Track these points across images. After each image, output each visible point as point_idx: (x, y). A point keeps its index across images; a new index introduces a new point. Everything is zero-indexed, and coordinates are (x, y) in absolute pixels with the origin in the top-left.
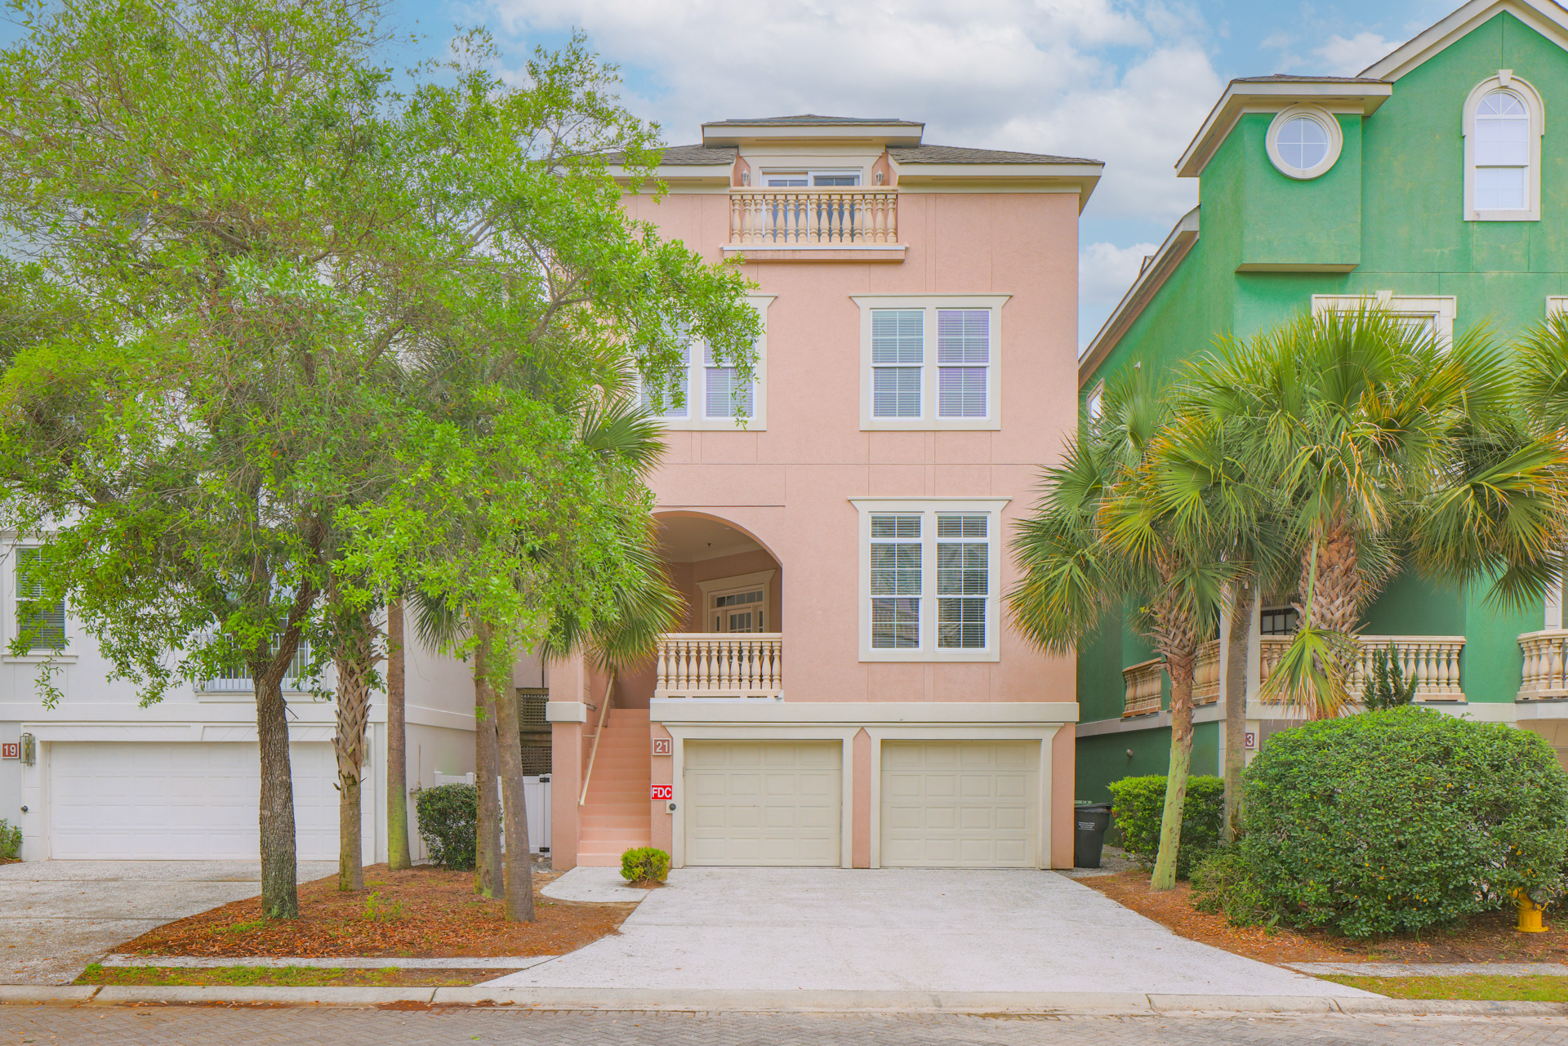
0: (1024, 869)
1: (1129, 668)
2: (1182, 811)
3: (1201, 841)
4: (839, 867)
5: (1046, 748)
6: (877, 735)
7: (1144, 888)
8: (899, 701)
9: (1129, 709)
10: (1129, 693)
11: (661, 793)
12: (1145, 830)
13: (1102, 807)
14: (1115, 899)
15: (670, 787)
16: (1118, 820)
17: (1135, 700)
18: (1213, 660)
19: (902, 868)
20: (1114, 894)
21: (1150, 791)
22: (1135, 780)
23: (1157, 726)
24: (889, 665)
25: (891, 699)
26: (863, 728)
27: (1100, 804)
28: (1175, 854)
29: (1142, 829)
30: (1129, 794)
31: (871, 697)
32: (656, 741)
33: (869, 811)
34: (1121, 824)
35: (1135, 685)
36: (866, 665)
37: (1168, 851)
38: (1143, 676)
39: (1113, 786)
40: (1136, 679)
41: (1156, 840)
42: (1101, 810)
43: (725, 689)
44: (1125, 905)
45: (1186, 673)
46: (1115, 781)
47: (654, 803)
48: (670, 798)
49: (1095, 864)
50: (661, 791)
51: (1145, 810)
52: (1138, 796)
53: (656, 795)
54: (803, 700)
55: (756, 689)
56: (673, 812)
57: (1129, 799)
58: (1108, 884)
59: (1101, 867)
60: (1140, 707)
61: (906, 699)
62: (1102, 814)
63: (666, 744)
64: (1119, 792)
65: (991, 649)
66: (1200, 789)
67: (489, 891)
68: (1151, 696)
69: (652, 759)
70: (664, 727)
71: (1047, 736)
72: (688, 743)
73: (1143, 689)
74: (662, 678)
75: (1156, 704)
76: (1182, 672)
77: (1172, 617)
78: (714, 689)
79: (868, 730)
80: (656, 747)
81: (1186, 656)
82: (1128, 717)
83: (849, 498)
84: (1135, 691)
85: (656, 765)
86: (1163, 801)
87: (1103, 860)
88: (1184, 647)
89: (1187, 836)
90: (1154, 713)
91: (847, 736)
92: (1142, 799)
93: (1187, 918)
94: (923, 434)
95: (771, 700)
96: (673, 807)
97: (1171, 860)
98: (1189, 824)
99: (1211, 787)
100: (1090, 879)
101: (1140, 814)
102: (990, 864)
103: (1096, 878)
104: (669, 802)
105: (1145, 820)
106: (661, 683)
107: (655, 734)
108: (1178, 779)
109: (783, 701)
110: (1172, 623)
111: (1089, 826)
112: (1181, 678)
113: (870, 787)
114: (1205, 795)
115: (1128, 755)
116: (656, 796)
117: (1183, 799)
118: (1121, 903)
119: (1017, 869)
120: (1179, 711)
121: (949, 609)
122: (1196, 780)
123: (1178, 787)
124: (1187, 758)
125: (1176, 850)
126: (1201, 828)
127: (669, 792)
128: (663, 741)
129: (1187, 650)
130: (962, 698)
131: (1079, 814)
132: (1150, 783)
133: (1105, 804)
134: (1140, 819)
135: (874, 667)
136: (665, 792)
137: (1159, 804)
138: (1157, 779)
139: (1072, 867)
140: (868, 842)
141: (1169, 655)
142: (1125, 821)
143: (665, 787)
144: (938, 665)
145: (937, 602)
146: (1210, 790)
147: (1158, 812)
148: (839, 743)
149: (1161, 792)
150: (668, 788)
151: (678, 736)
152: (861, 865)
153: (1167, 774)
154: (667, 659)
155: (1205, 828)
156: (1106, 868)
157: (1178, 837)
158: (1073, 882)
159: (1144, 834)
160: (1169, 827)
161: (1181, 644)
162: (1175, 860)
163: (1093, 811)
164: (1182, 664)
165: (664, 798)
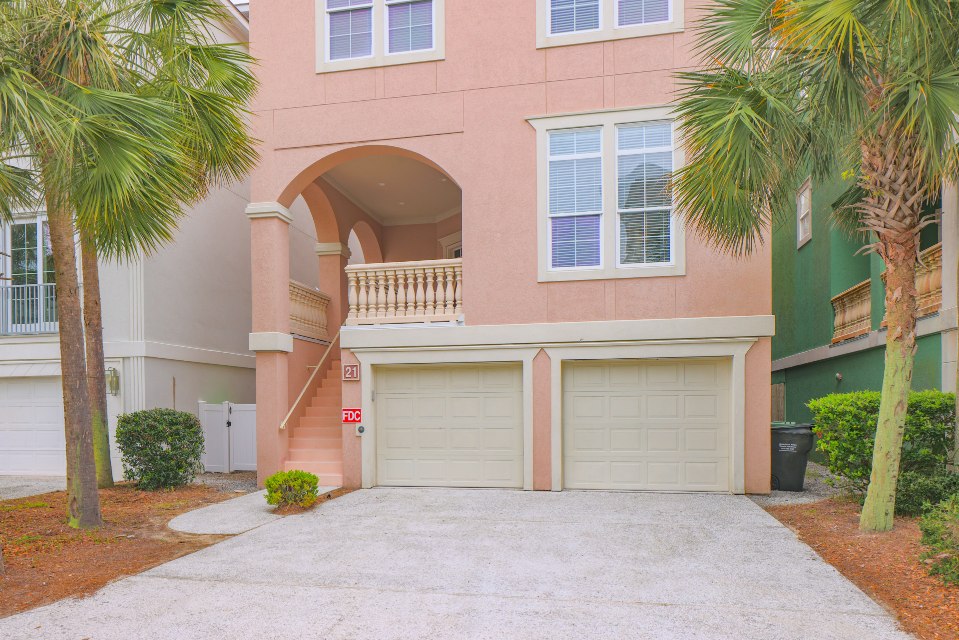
0: (715, 493)
1: (837, 296)
2: (902, 430)
3: (925, 466)
4: (521, 489)
5: (738, 365)
6: (556, 356)
7: (850, 527)
8: (579, 320)
9: (838, 335)
10: (838, 320)
11: (351, 417)
12: (852, 453)
13: (806, 428)
14: (809, 544)
15: (360, 410)
16: (819, 441)
17: (844, 325)
18: (933, 267)
19: (584, 490)
20: (810, 536)
21: (858, 408)
22: (840, 397)
23: (867, 347)
24: (568, 284)
25: (571, 319)
26: (542, 349)
27: (804, 425)
28: (894, 486)
29: (849, 452)
30: (832, 411)
31: (551, 317)
32: (345, 367)
33: (550, 432)
34: (823, 446)
35: (844, 311)
36: (545, 286)
37: (883, 482)
38: (852, 301)
39: (813, 404)
40: (844, 306)
41: (867, 465)
42: (804, 431)
43: (411, 315)
44: (824, 556)
45: (907, 252)
46: (817, 397)
47: (345, 426)
48: (359, 421)
49: (797, 487)
50: (351, 414)
51: (852, 430)
52: (843, 414)
53: (346, 418)
54: (484, 323)
55: (439, 314)
56: (362, 434)
57: (832, 418)
58: (805, 518)
59: (805, 490)
60: (847, 332)
61: (586, 318)
62: (805, 435)
63: (354, 369)
64: (819, 410)
65: (676, 262)
66: (923, 405)
67: (76, 521)
68: (860, 319)
69: (343, 385)
70: (352, 353)
71: (739, 352)
72: (376, 368)
73: (852, 314)
74: (353, 307)
75: (866, 326)
76: (901, 251)
77: (885, 180)
78: (400, 316)
79: (549, 352)
80: (346, 372)
81: (906, 230)
82: (837, 343)
83: (527, 117)
84: (844, 317)
85: (346, 389)
86: (876, 420)
87: (806, 480)
88: (904, 217)
89: (908, 462)
90: (864, 335)
91: (527, 357)
92: (848, 417)
93: (917, 590)
94: (601, 45)
95: (453, 323)
96: (361, 430)
97: (888, 493)
98: (909, 447)
99: (938, 402)
100: (785, 508)
101: (845, 435)
102: (678, 487)
103: (792, 508)
104: (358, 425)
105: (853, 442)
106: (353, 311)
107: (346, 360)
108: (897, 389)
109: (463, 325)
110: (887, 188)
111: (790, 448)
112: (900, 259)
113: (550, 408)
114: (930, 412)
115: (837, 379)
116: (346, 420)
117: (903, 416)
118: (817, 551)
119: (707, 493)
120: (897, 301)
121: (630, 223)
122: (916, 396)
123: (896, 399)
124: (909, 361)
125: (894, 481)
126: (924, 451)
127: (358, 416)
128: (352, 367)
129: (908, 221)
130: (646, 314)
131: (777, 435)
132: (859, 399)
133: (809, 425)
134: (845, 441)
135: (552, 286)
136: (354, 416)
137: (870, 422)
138: (867, 396)
139: (769, 491)
140: (549, 465)
141: (882, 230)
142: (828, 443)
143: (354, 411)
144: (619, 282)
145: (618, 217)
146: (937, 406)
147: (867, 432)
148: (518, 366)
149: (873, 409)
150: (358, 412)
151: (366, 361)
152: (542, 486)
153: (879, 388)
154: (358, 289)
155: (931, 452)
156: (810, 491)
157: (897, 465)
158: (763, 512)
159: (851, 458)
160: (885, 450)
161: (900, 214)
162: (894, 493)
163: (795, 432)
164: (901, 239)
165: (354, 421)
